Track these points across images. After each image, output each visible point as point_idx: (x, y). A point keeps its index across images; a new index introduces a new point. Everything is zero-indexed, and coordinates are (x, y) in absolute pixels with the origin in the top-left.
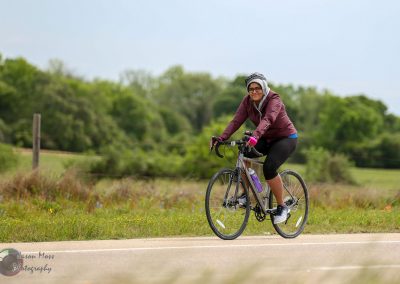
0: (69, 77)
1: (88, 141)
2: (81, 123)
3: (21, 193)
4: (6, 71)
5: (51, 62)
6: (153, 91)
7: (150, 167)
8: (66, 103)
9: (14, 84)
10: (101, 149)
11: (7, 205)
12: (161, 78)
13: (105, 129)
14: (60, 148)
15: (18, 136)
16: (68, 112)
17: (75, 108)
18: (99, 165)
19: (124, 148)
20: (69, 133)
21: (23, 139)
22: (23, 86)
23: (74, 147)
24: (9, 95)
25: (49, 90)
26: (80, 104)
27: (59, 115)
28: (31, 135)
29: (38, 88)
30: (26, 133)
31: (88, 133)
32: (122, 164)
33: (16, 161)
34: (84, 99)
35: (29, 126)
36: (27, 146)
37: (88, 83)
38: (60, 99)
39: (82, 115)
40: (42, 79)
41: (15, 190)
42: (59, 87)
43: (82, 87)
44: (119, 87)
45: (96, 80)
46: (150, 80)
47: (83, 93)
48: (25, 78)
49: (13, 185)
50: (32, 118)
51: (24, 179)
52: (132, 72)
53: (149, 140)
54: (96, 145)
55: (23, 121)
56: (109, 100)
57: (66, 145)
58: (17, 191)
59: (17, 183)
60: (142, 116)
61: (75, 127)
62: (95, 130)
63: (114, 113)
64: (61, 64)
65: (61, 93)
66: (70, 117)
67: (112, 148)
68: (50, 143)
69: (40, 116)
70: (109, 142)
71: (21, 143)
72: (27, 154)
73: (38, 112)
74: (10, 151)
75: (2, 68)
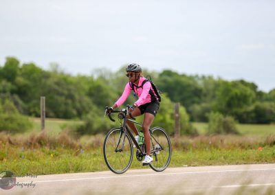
0: (62, 74)
1: (75, 112)
2: (69, 101)
3: (35, 145)
4: (23, 71)
5: (51, 64)
6: (113, 80)
8: (60, 90)
9: (28, 79)
10: (84, 116)
11: (26, 153)
12: (117, 74)
13: (85, 104)
14: (58, 116)
15: (32, 110)
16: (61, 95)
17: (66, 92)
18: (82, 127)
19: (96, 116)
20: (63, 108)
21: (35, 112)
22: (34, 80)
23: (66, 116)
24: (25, 86)
25: (50, 82)
26: (69, 90)
27: (56, 97)
28: (39, 109)
29: (43, 80)
30: (37, 109)
31: (74, 107)
32: (96, 126)
33: (31, 126)
34: (72, 87)
35: (38, 105)
36: (38, 116)
37: (74, 78)
38: (56, 87)
39: (71, 97)
40: (46, 75)
41: (31, 143)
42: (56, 80)
43: (69, 79)
44: (92, 77)
45: (79, 75)
46: (111, 74)
47: (71, 83)
48: (35, 75)
49: (29, 141)
50: (40, 99)
51: (36, 137)
54: (80, 114)
55: (34, 101)
56: (87, 87)
57: (61, 115)
58: (30, 144)
59: (32, 139)
60: (107, 96)
61: (66, 104)
62: (78, 105)
63: (90, 94)
64: (57, 66)
65: (58, 84)
66: (63, 99)
67: (89, 116)
68: (51, 114)
69: (44, 98)
70: (87, 112)
71: (34, 115)
72: (37, 121)
73: (43, 95)
74: (28, 120)
75: (20, 69)
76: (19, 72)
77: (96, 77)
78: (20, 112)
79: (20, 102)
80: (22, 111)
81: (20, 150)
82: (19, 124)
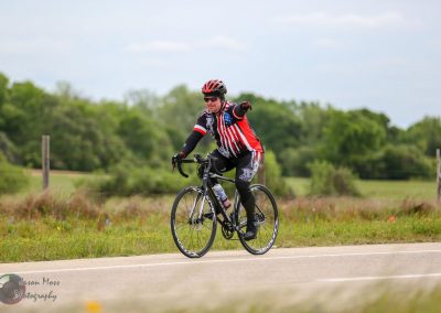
0: (76, 98)
1: (97, 161)
2: (88, 143)
3: (32, 213)
4: (14, 94)
5: (59, 84)
6: (159, 109)
7: (159, 184)
8: (73, 124)
9: (23, 107)
10: (110, 168)
11: (18, 225)
12: (165, 99)
13: (113, 148)
14: (70, 168)
15: (28, 157)
16: (76, 132)
17: (83, 128)
18: (108, 184)
19: (132, 166)
20: (77, 154)
21: (32, 160)
22: (32, 109)
23: (83, 167)
24: (18, 118)
25: (57, 112)
26: (88, 125)
27: (67, 136)
28: (40, 155)
29: (47, 110)
30: (35, 154)
31: (96, 153)
32: (131, 182)
33: (26, 182)
34: (91, 120)
35: (38, 149)
36: (37, 166)
37: (95, 105)
38: (68, 120)
39: (90, 136)
40: (51, 101)
42: (66, 109)
43: (88, 108)
44: (125, 105)
45: (103, 101)
46: (156, 100)
47: (91, 114)
48: (33, 101)
49: (25, 206)
50: (41, 140)
51: (35, 200)
52: (137, 93)
53: (156, 158)
54: (105, 164)
55: (33, 143)
56: (116, 121)
57: (75, 165)
58: (25, 212)
59: (29, 204)
60: (148, 135)
61: (83, 148)
62: (102, 149)
63: (122, 132)
64: (68, 87)
65: (69, 115)
66: (79, 138)
67: (120, 167)
68: (59, 164)
69: (48, 137)
70: (117, 161)
71: (30, 164)
72: (37, 175)
73: (46, 134)
74: (21, 172)
75: (10, 92)
76: (7, 96)
77: (131, 104)
78: (9, 160)
79: (10, 144)
80: (12, 158)
81: (9, 222)
82: (7, 180)
